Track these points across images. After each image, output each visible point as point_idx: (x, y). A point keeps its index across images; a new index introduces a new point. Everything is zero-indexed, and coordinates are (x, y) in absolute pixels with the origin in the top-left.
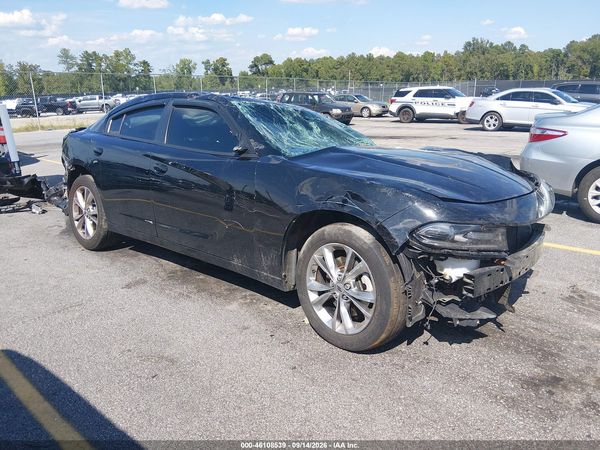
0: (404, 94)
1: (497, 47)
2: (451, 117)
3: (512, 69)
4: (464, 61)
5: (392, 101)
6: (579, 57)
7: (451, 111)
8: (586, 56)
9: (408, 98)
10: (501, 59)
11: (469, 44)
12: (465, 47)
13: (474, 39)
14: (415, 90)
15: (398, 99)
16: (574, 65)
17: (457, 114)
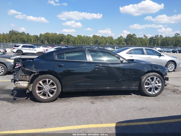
0: (18, 46)
1: (20, 33)
2: (35, 54)
3: (26, 40)
4: (10, 37)
5: (14, 49)
6: (44, 38)
7: (35, 52)
8: (46, 38)
9: (20, 48)
10: (22, 37)
11: (10, 31)
12: (10, 32)
13: (12, 30)
14: (22, 45)
15: (16, 48)
16: (43, 40)
17: (37, 53)
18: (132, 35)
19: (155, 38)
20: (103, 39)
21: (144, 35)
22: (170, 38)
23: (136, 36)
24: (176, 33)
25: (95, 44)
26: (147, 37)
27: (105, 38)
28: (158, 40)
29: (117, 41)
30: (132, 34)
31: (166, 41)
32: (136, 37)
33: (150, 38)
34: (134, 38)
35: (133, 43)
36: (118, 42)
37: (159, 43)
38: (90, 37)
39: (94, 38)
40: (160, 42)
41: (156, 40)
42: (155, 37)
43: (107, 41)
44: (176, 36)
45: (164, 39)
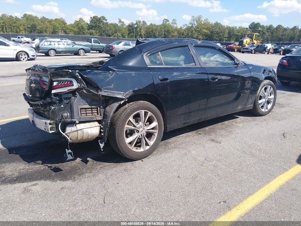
18: (100, 19)
19: (136, 26)
20: (46, 23)
21: (119, 19)
22: (157, 26)
23: (106, 20)
24: (165, 19)
25: (31, 32)
26: (123, 22)
27: (50, 21)
28: (141, 29)
29: (74, 27)
30: (99, 17)
31: (152, 31)
32: (108, 23)
33: (129, 26)
34: (103, 24)
35: (104, 32)
36: (76, 30)
37: (143, 35)
38: (17, 19)
39: (27, 20)
40: (143, 32)
41: (138, 30)
42: (136, 24)
43: (54, 26)
44: (165, 23)
45: (148, 28)
